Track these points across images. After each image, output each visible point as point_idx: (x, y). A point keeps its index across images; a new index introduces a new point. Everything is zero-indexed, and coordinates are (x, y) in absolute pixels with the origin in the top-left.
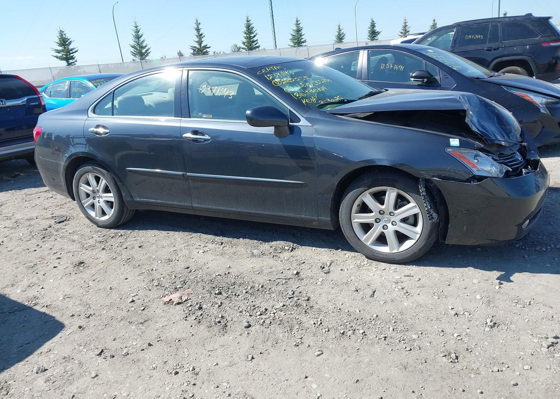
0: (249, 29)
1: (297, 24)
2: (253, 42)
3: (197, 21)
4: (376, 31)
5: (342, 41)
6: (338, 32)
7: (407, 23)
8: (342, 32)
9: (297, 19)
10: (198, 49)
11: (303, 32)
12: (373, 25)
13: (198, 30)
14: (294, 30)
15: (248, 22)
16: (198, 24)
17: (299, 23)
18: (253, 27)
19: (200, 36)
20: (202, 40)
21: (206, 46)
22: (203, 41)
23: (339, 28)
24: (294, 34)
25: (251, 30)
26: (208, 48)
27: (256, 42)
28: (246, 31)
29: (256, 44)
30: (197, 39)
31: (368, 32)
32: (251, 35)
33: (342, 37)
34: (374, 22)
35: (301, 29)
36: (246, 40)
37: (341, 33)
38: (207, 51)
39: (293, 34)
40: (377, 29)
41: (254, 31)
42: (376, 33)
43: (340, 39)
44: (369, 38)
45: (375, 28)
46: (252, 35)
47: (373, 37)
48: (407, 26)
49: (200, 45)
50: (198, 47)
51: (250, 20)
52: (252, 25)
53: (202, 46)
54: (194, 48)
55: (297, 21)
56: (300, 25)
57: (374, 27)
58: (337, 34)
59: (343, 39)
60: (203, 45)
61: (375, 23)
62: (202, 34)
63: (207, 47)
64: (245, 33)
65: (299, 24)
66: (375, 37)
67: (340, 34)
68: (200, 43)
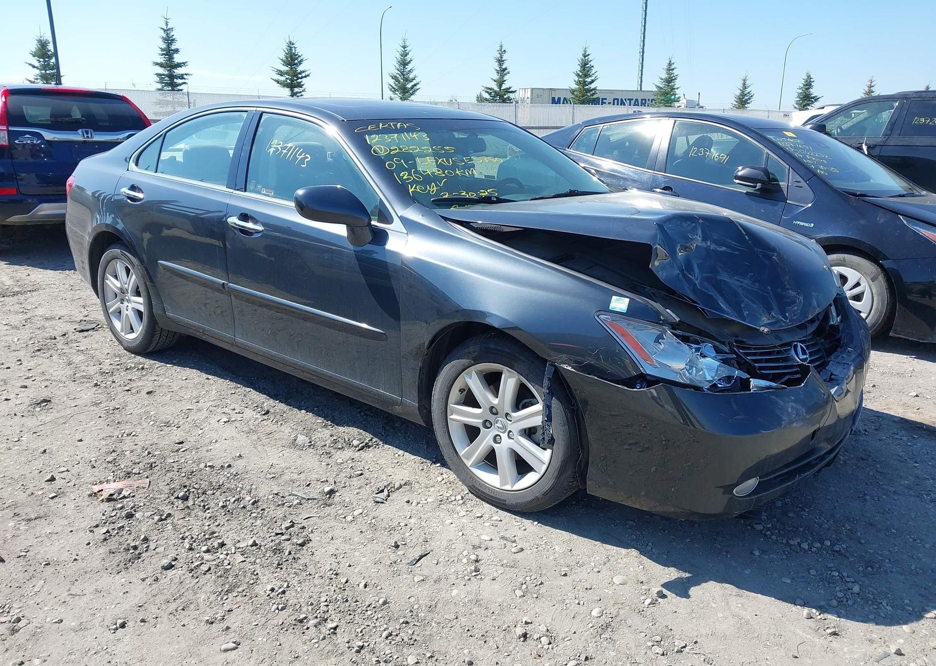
0: (584, 70)
1: (670, 69)
2: (589, 90)
3: (501, 46)
4: (812, 96)
5: (746, 106)
6: (741, 90)
7: (873, 86)
8: (748, 90)
9: (670, 61)
10: (495, 92)
11: (677, 83)
12: (808, 84)
13: (500, 61)
14: (662, 79)
15: (585, 57)
16: (502, 52)
17: (673, 67)
18: (593, 67)
19: (503, 72)
20: (505, 79)
21: (510, 88)
22: (505, 81)
23: (744, 84)
24: (661, 86)
25: (588, 71)
26: (512, 92)
27: (593, 92)
28: (578, 72)
29: (592, 95)
30: (496, 77)
31: (796, 95)
32: (587, 80)
33: (747, 100)
34: (812, 80)
35: (675, 79)
36: (577, 87)
37: (747, 92)
38: (509, 97)
39: (658, 85)
40: (814, 92)
41: (593, 72)
42: (812, 98)
43: (742, 102)
44: (796, 106)
45: (811, 90)
46: (589, 80)
47: (804, 106)
48: (873, 92)
49: (500, 86)
50: (496, 88)
51: (589, 55)
52: (592, 63)
53: (502, 88)
54: (489, 90)
55: (670, 64)
56: (674, 71)
57: (809, 88)
58: (738, 93)
59: (748, 103)
60: (504, 87)
61: (813, 82)
62: (505, 69)
63: (510, 90)
64: (578, 75)
65: (673, 69)
66: (809, 105)
67: (743, 94)
68: (500, 83)
